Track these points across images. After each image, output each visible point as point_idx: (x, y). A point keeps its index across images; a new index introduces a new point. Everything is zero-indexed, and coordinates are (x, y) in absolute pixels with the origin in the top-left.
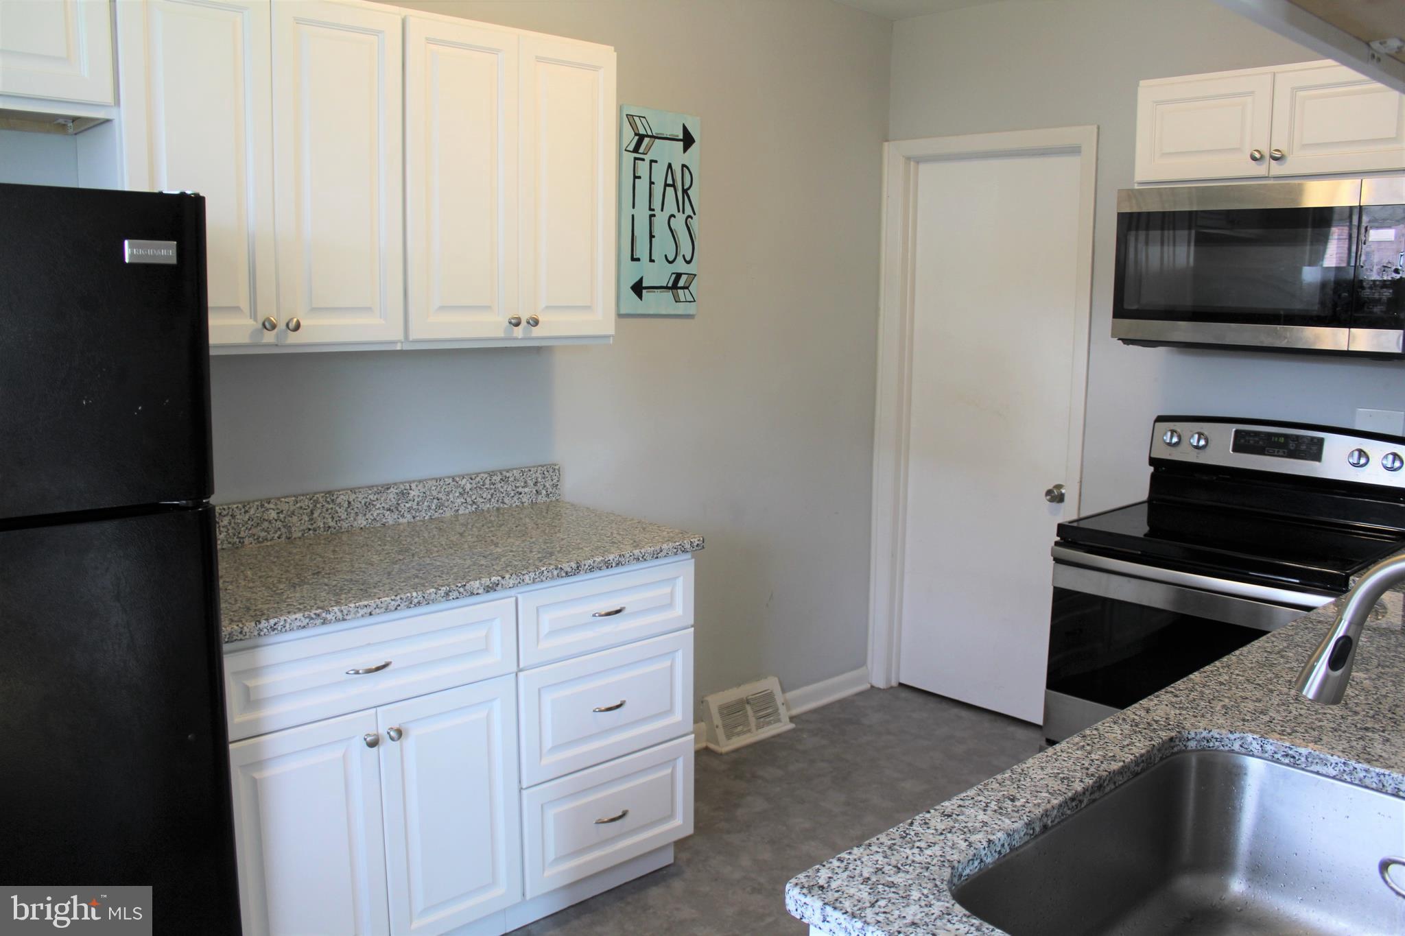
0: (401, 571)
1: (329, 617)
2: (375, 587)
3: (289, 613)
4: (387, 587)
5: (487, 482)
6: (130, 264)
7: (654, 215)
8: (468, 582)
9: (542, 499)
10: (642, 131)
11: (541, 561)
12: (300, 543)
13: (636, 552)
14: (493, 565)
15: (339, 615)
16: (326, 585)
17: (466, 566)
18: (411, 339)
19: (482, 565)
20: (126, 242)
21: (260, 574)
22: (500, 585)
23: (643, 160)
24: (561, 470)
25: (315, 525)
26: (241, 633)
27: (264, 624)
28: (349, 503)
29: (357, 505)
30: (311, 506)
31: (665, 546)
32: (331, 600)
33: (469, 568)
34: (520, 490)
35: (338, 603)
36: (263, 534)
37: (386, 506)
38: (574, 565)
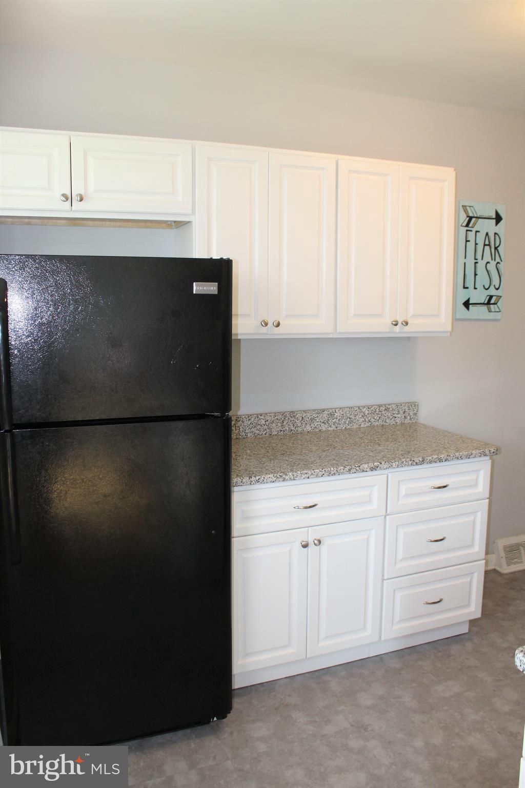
0: (326, 456)
1: (287, 477)
2: (312, 464)
3: (266, 474)
4: (318, 464)
5: (378, 410)
6: (196, 295)
7: (477, 263)
8: (361, 465)
9: (407, 421)
10: (471, 215)
11: (403, 455)
12: (276, 438)
13: (457, 454)
14: (376, 456)
15: (292, 477)
16: (287, 461)
17: (361, 456)
18: (338, 331)
19: (370, 456)
20: (194, 283)
21: (254, 452)
22: (379, 468)
23: (471, 231)
24: (419, 405)
25: (284, 429)
26: (242, 482)
27: (253, 479)
28: (303, 418)
29: (306, 419)
30: (282, 418)
31: (474, 452)
32: (288, 469)
33: (362, 457)
34: (395, 415)
35: (292, 471)
36: (257, 432)
37: (322, 421)
38: (421, 459)
